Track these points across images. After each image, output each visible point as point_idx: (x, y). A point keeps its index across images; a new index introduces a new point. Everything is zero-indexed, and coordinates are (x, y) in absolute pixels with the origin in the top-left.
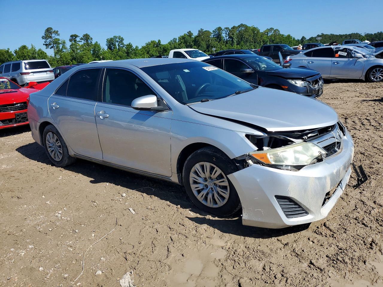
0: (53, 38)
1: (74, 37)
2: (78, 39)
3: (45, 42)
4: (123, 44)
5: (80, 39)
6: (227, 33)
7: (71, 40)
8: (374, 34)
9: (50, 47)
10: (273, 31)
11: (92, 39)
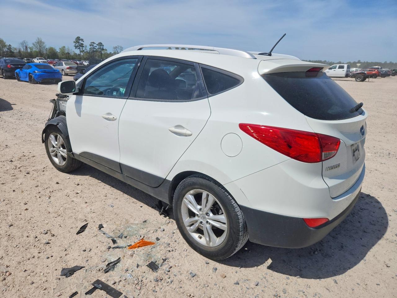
0: (80, 43)
3: (75, 45)
5: (96, 45)
7: (90, 45)
9: (78, 48)
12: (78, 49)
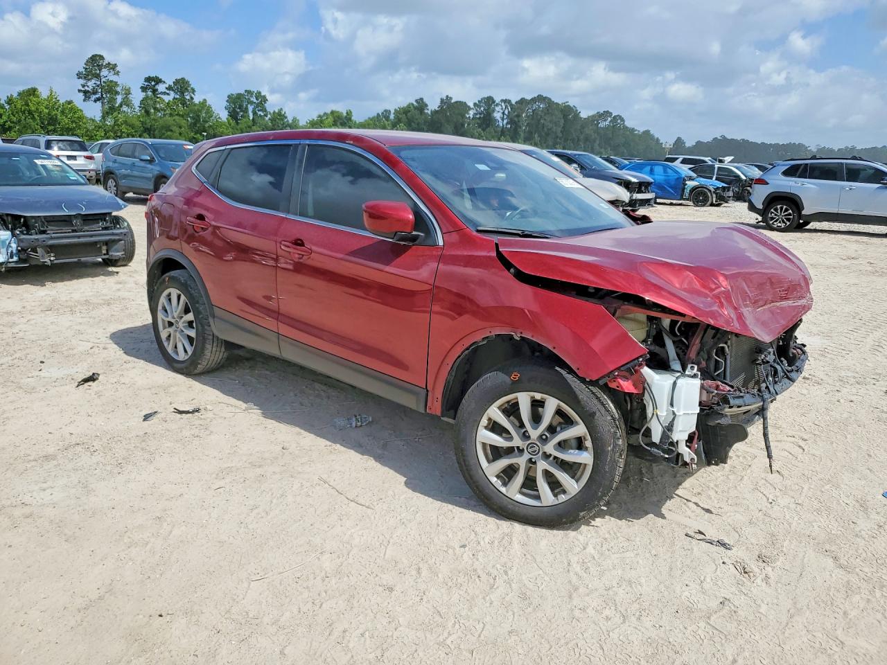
0: (103, 80)
1: (153, 83)
2: (161, 88)
3: (83, 86)
4: (264, 110)
5: (167, 88)
6: (506, 112)
7: (144, 89)
8: (839, 150)
9: (94, 97)
10: (609, 119)
11: (193, 91)
12: (95, 101)
